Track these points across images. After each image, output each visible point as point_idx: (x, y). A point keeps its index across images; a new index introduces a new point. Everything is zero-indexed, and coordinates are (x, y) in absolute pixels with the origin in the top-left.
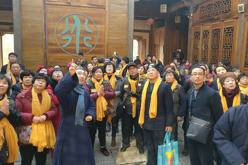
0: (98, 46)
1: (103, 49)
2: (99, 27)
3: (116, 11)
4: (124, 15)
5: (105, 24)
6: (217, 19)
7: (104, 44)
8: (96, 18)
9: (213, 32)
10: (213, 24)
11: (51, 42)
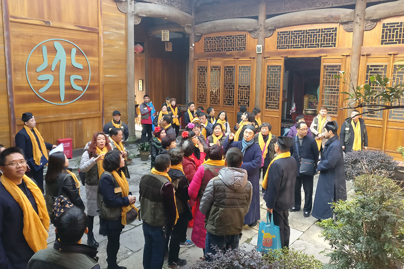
0: (90, 88)
1: (97, 91)
2: (91, 61)
3: (112, 38)
4: (122, 43)
5: (99, 57)
6: (230, 56)
7: (98, 84)
8: (87, 47)
9: (225, 69)
10: (224, 60)
11: (20, 85)
